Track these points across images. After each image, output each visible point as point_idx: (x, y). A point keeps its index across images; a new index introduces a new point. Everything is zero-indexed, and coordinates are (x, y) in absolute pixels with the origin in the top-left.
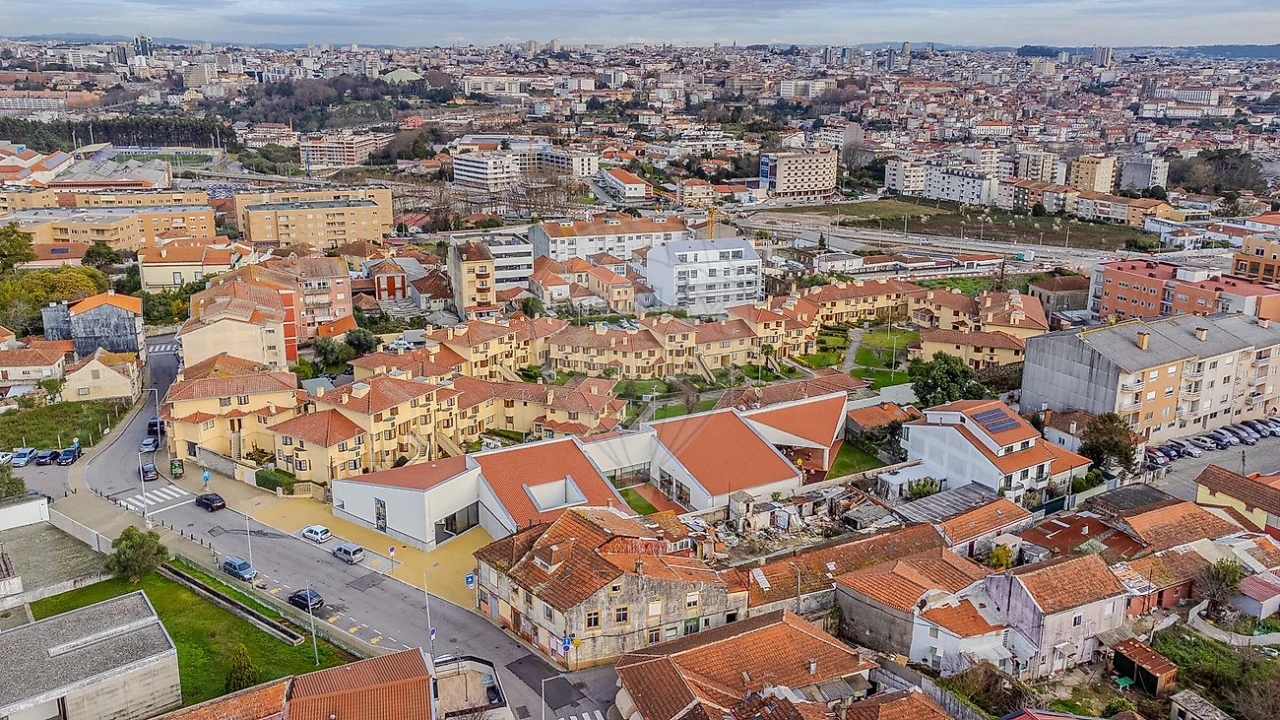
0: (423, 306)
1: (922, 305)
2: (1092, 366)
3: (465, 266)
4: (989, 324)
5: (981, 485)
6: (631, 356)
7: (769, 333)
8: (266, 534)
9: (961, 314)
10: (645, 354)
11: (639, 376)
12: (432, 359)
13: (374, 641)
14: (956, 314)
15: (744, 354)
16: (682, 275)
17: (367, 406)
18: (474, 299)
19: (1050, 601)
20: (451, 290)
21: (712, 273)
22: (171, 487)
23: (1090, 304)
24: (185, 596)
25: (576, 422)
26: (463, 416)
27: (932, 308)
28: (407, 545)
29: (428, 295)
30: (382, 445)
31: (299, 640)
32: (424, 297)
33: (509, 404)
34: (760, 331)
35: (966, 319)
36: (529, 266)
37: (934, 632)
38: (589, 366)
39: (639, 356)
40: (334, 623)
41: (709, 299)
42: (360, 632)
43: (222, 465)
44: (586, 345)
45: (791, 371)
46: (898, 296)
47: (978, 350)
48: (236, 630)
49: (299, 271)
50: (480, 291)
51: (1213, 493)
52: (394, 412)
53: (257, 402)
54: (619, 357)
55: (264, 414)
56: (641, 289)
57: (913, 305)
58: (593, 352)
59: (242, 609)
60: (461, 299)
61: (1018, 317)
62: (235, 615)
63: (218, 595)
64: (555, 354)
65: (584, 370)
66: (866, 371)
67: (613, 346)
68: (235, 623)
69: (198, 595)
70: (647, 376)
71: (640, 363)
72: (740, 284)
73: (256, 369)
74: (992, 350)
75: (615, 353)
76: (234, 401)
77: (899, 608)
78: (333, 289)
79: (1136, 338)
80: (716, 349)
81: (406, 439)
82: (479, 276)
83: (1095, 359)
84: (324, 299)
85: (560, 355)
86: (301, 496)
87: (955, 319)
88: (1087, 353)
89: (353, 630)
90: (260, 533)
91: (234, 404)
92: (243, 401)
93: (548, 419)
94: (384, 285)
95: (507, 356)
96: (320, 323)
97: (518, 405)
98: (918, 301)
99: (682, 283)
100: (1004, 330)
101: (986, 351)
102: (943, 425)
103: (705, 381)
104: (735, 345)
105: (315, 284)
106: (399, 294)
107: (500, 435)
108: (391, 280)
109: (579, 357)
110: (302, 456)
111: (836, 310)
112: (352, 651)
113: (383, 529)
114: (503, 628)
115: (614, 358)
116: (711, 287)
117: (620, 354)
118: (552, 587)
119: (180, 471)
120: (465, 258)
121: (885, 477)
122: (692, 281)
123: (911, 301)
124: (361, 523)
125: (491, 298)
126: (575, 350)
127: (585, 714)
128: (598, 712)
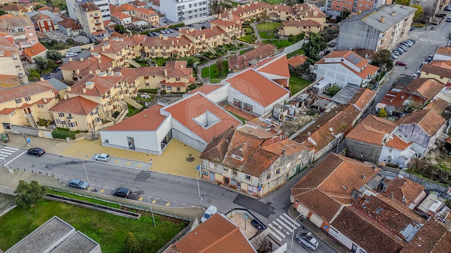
0: (69, 34)
1: (272, 11)
2: (368, 32)
3: (88, 14)
4: (306, 17)
5: (352, 84)
6: (182, 47)
7: (230, 30)
8: (76, 163)
9: (289, 14)
10: (187, 46)
11: (185, 56)
12: (100, 61)
13: (168, 205)
14: (287, 13)
15: (222, 40)
16: (179, 8)
17: (96, 92)
18: (94, 29)
19: (429, 131)
20: (80, 25)
21: (190, 6)
22: (6, 147)
23: (327, 4)
24: (64, 207)
25: (180, 81)
26: (130, 87)
27: (277, 12)
28: (148, 154)
29: (70, 29)
30: (107, 108)
31: (139, 216)
32: (68, 30)
33: (146, 78)
34: (227, 30)
35: (291, 15)
36: (108, 10)
37: (391, 151)
38: (164, 54)
39: (184, 47)
40: (143, 201)
41: (191, 17)
42: (158, 202)
43: (28, 131)
44: (161, 45)
45: (241, 45)
46: (263, 9)
47: (305, 28)
48: (103, 218)
49: (6, 24)
50: (96, 25)
51: (427, 74)
52: (109, 93)
53: (35, 98)
54: (176, 49)
55: (41, 103)
56: (161, 15)
57: (269, 12)
58: (165, 48)
59: (99, 207)
60: (88, 29)
61: (316, 13)
62: (97, 211)
63: (82, 203)
64: (147, 50)
65: (161, 56)
66: (268, 40)
67: (173, 44)
68: (100, 215)
69: (70, 204)
70: (189, 55)
71: (186, 50)
72: (201, 10)
73: (17, 79)
74: (310, 27)
75: (175, 47)
76: (23, 100)
77: (377, 144)
78: (27, 31)
79: (380, 19)
80: (212, 39)
81: (116, 103)
82: (95, 18)
83: (370, 29)
84: (23, 37)
85: (150, 51)
86: (79, 139)
87: (287, 16)
88: (367, 27)
89: (154, 202)
90: (72, 163)
91: (24, 101)
92: (28, 99)
93: (167, 82)
94: (43, 25)
95: (129, 55)
96: (24, 48)
97: (151, 77)
98: (271, 10)
99: (179, 11)
100: (311, 19)
101: (308, 28)
102: (334, 63)
103: (212, 54)
104: (218, 37)
105: (16, 30)
106: (51, 29)
107: (146, 92)
108: (46, 23)
109: (158, 50)
110: (72, 121)
111: (244, 17)
112: (167, 215)
113: (133, 148)
114: (219, 184)
115: (174, 49)
116: (190, 12)
117: (177, 47)
118: (247, 166)
119: (7, 139)
120: (87, 10)
121: (315, 86)
122: (184, 10)
123: (268, 10)
124: (120, 148)
125: (102, 27)
126: (156, 48)
127: (281, 217)
128: (284, 214)
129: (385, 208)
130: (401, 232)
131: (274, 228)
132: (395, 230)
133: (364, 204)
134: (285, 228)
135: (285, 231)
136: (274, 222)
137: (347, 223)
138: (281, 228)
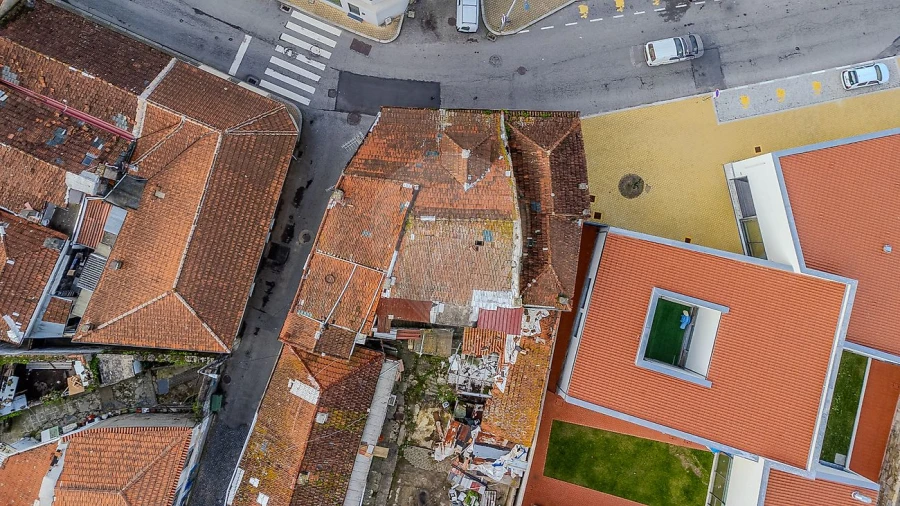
127: (311, 90)
128: (306, 102)
129: (42, 145)
130: (6, 96)
131: (315, 50)
132: (19, 100)
133: (100, 147)
134: (292, 60)
135: (290, 53)
136: (322, 67)
137: (129, 64)
138: (301, 58)
